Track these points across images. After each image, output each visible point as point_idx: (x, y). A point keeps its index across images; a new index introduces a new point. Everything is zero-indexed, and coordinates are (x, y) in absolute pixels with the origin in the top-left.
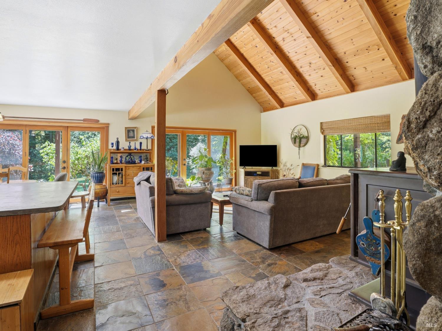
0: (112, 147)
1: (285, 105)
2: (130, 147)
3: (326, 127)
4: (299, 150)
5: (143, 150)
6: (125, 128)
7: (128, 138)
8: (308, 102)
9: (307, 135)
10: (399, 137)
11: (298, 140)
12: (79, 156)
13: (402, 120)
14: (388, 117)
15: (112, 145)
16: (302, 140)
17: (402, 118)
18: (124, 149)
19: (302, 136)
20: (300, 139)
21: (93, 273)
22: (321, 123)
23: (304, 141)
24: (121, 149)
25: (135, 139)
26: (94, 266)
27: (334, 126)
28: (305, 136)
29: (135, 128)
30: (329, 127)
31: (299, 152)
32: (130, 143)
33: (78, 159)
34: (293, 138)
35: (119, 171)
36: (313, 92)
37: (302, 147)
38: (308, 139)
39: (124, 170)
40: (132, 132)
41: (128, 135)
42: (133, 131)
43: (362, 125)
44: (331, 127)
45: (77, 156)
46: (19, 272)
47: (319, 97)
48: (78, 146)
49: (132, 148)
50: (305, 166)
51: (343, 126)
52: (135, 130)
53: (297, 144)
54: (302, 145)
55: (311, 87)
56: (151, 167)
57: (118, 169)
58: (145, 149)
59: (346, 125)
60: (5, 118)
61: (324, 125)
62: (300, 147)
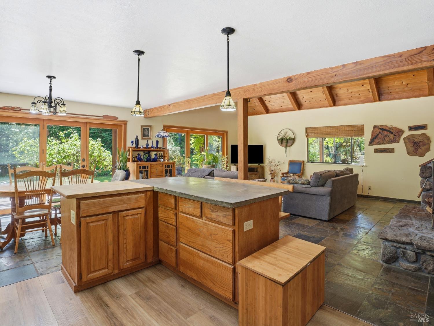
0: (132, 145)
1: (270, 111)
2: (147, 145)
3: (311, 132)
4: (286, 149)
5: (160, 148)
6: (142, 126)
7: (144, 137)
8: (294, 110)
9: (293, 137)
10: (371, 141)
11: (284, 142)
13: (373, 130)
14: (362, 126)
15: (132, 143)
16: (289, 141)
17: (373, 128)
18: (144, 147)
19: (288, 138)
20: (287, 140)
22: (306, 128)
23: (290, 142)
24: (140, 147)
25: (150, 137)
27: (318, 131)
28: (291, 138)
29: (150, 126)
30: (313, 131)
31: (286, 151)
32: (148, 141)
34: (279, 139)
35: (145, 169)
36: (299, 103)
37: (288, 147)
38: (294, 141)
39: (149, 167)
40: (146, 130)
41: (144, 133)
42: (148, 129)
43: (341, 131)
44: (315, 131)
47: (304, 107)
49: (150, 146)
50: (291, 163)
51: (325, 132)
52: (150, 128)
53: (284, 144)
54: (288, 145)
55: (298, 98)
56: (171, 164)
57: (144, 167)
58: (161, 148)
59: (328, 131)
61: (308, 130)
62: (286, 146)
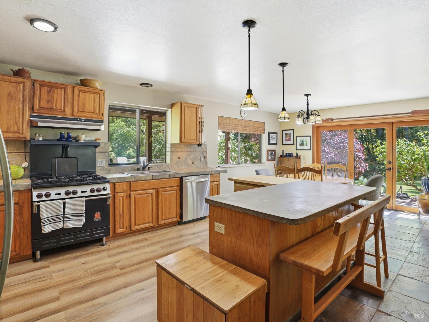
12: (416, 156)
21: (371, 318)
26: (378, 307)
33: (415, 160)
45: (414, 156)
46: (255, 276)
48: (415, 145)
60: (334, 120)
